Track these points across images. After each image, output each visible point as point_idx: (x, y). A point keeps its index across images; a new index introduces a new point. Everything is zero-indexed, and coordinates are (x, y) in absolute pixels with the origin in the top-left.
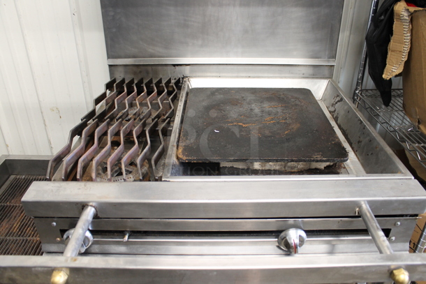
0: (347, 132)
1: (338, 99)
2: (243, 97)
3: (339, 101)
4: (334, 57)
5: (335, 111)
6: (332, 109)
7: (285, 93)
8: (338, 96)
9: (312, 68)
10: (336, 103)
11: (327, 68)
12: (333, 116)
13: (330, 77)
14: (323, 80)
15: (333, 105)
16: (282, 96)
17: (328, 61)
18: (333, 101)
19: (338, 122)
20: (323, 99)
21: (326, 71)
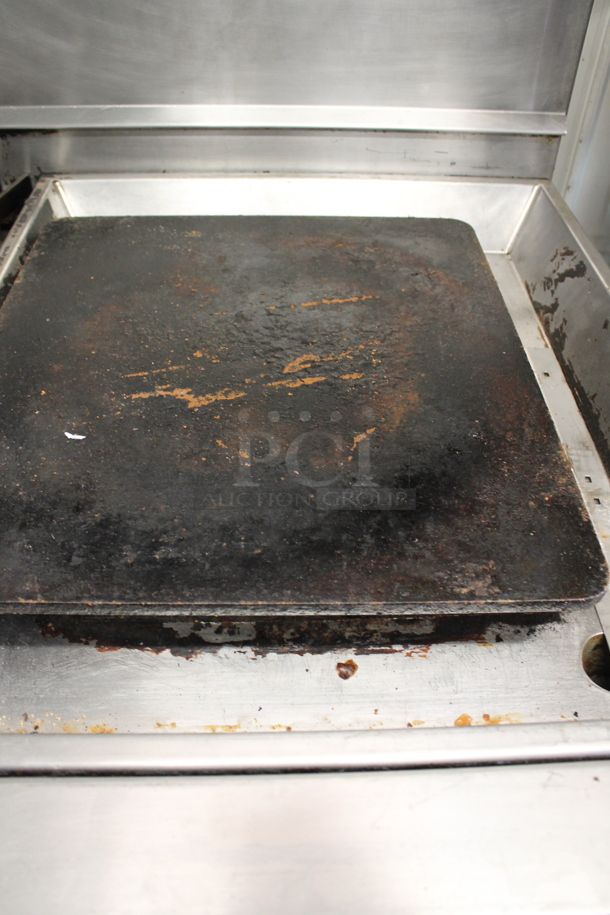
0: (596, 405)
1: (568, 264)
2: (222, 259)
3: (570, 273)
4: (562, 104)
5: (555, 307)
6: (546, 300)
7: (380, 238)
8: (569, 253)
9: (482, 144)
10: (562, 278)
11: (533, 145)
12: (546, 324)
13: (544, 176)
14: (518, 187)
15: (548, 283)
16: (369, 253)
17: (542, 120)
18: (549, 269)
19: (566, 354)
20: (517, 255)
21: (531, 157)
